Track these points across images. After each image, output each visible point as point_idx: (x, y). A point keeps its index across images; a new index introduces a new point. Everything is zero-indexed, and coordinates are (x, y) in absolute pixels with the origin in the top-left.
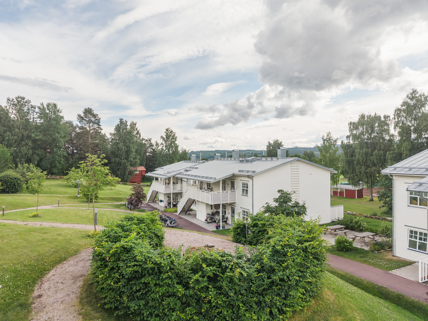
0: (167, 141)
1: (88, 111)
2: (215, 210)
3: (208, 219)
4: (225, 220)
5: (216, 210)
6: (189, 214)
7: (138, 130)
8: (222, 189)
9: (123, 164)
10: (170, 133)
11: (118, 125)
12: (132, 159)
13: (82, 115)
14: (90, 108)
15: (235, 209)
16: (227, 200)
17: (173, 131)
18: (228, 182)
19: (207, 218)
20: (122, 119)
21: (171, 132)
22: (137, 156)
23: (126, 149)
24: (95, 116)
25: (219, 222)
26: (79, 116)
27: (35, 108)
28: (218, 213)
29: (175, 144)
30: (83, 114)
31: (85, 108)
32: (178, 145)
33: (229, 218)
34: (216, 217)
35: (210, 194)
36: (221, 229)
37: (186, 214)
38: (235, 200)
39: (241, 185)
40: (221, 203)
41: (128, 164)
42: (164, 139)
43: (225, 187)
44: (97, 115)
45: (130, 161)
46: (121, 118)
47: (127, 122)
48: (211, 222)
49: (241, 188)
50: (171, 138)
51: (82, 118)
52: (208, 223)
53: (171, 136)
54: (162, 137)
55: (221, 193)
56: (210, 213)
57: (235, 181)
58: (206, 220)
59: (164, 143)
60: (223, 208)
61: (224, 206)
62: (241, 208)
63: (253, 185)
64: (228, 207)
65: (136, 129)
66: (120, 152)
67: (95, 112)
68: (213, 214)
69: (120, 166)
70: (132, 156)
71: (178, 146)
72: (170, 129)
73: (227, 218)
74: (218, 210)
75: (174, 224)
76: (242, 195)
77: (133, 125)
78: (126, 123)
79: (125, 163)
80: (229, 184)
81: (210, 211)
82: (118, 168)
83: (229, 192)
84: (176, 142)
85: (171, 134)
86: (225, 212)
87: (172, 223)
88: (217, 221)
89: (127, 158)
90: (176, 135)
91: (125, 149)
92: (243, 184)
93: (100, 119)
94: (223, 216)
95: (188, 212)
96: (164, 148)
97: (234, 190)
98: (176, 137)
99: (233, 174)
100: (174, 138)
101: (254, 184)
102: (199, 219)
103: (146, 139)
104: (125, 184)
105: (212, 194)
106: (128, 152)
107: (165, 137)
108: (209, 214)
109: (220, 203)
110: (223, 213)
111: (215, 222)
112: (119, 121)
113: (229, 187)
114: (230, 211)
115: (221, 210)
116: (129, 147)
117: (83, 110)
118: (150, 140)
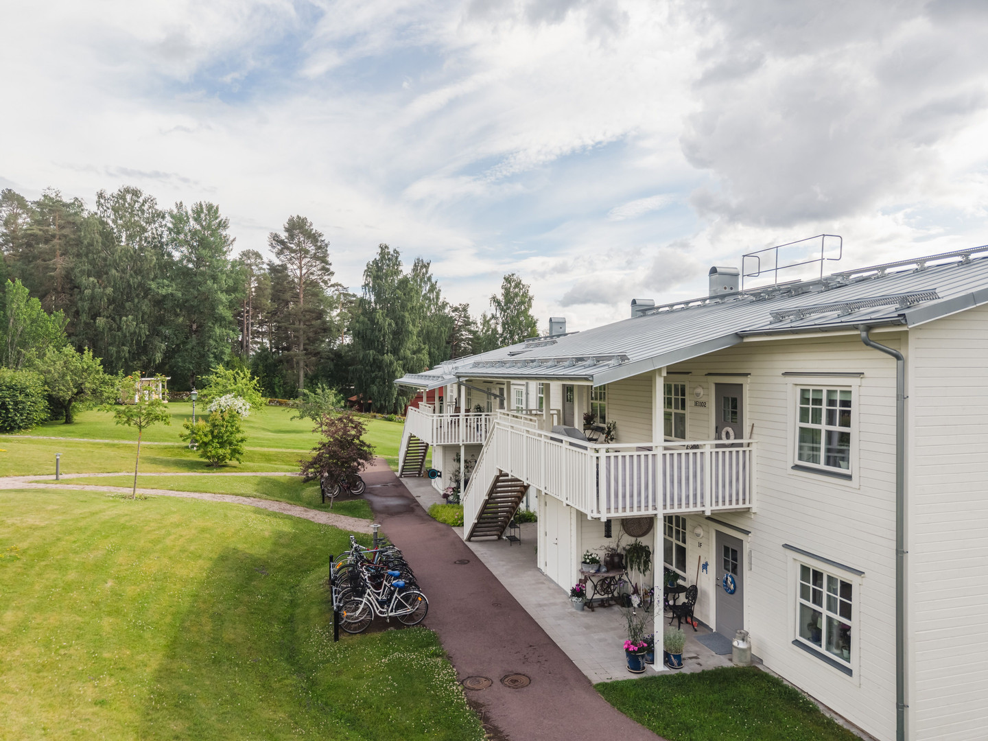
0: (508, 309)
1: (297, 226)
2: (627, 541)
3: (589, 585)
4: (682, 599)
5: (631, 540)
6: (513, 540)
7: (433, 281)
8: (668, 432)
9: (387, 365)
10: (515, 288)
11: (375, 262)
12: (408, 353)
13: (284, 235)
14: (302, 216)
15: (746, 547)
16: (698, 497)
17: (523, 282)
18: (700, 390)
19: (583, 582)
20: (386, 247)
21: (518, 285)
22: (423, 346)
23: (394, 325)
24: (314, 237)
25: (647, 606)
26: (275, 238)
27: (163, 217)
28: (641, 556)
29: (527, 317)
30: (286, 234)
31: (288, 217)
32: (535, 318)
33: (705, 593)
34: (634, 577)
35: (590, 453)
36: (659, 667)
37: (500, 538)
38: (745, 495)
39: (793, 404)
40: (660, 513)
41: (397, 365)
42: (498, 303)
43: (681, 419)
44: (320, 235)
45: (405, 358)
46: (384, 242)
47: (397, 253)
48: (603, 604)
49: (793, 424)
50: (517, 300)
51: (282, 242)
52: (589, 605)
53: (516, 295)
54: (494, 299)
55: (659, 452)
56: (601, 555)
57: (747, 384)
58: (578, 592)
59: (498, 315)
60: (668, 531)
61: (676, 524)
62: (786, 546)
63: (902, 397)
64: (699, 531)
65: (429, 279)
66: (377, 333)
67: (316, 228)
68: (616, 562)
69: (379, 371)
70: (409, 345)
71: (535, 323)
72: (515, 277)
73: (693, 592)
74: (644, 541)
75: (400, 606)
76: (796, 467)
77: (421, 267)
78: (397, 258)
79: (391, 363)
80: (703, 405)
81: (599, 547)
82: (373, 375)
83: (708, 446)
84: (531, 312)
85: (517, 290)
86: (682, 552)
87: (393, 603)
88: (636, 600)
89: (395, 351)
90: (530, 294)
91: (390, 325)
92: (804, 400)
93: (327, 245)
94: (670, 577)
95: (510, 532)
96: (500, 329)
97: (739, 435)
98: (530, 299)
99: (740, 336)
100: (527, 300)
101: (911, 391)
102: (549, 571)
103: (456, 304)
104: (391, 420)
105: (602, 454)
106: (399, 334)
107: (500, 298)
108: (594, 561)
109: (650, 512)
110: (667, 558)
111: (625, 601)
112: (379, 250)
113: (702, 420)
114: (710, 554)
115: (658, 541)
116: (400, 321)
117: (284, 222)
118: (465, 310)
